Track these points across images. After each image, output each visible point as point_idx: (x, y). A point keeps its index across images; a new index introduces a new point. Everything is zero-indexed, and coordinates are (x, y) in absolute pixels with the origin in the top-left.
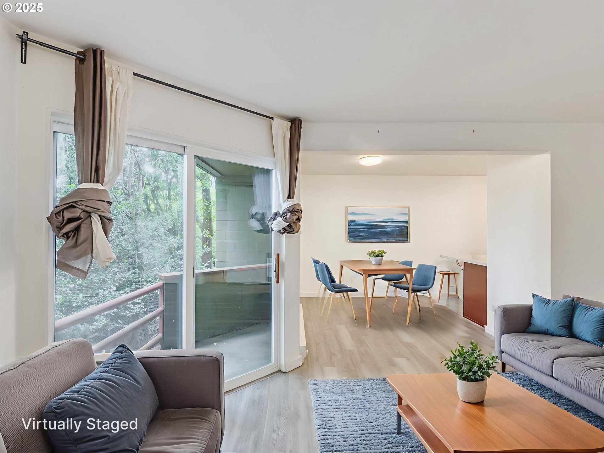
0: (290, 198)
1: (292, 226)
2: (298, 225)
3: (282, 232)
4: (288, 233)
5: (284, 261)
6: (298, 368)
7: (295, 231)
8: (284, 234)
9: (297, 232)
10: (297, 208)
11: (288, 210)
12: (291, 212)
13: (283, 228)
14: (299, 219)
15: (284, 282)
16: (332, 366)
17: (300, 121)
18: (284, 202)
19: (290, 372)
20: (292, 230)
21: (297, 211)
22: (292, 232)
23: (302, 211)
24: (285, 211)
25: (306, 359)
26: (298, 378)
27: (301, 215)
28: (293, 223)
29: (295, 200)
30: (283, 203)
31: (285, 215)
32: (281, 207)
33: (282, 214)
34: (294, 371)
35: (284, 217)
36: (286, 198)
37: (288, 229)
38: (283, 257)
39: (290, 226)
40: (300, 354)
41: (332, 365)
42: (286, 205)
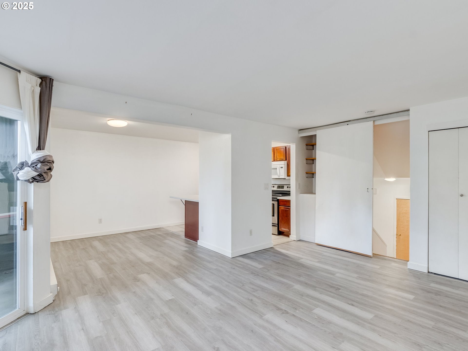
0: (40, 150)
1: (42, 175)
2: (49, 174)
3: (31, 181)
4: (38, 182)
5: (32, 208)
6: (49, 306)
7: (46, 180)
8: (33, 183)
9: (48, 181)
10: (49, 159)
11: (38, 160)
12: (41, 162)
13: (33, 178)
14: (50, 169)
15: (32, 228)
16: (85, 295)
17: (51, 80)
18: (33, 153)
19: (40, 312)
20: (43, 179)
21: (48, 162)
22: (42, 181)
23: (53, 162)
24: (35, 161)
25: (57, 296)
26: (49, 314)
27: (53, 165)
28: (44, 173)
29: (46, 151)
30: (31, 153)
31: (35, 165)
32: (29, 157)
33: (31, 164)
34: (45, 309)
35: (33, 167)
36: (36, 149)
37: (38, 178)
38: (31, 205)
39: (40, 175)
40: (51, 292)
41: (85, 293)
42: (35, 156)
